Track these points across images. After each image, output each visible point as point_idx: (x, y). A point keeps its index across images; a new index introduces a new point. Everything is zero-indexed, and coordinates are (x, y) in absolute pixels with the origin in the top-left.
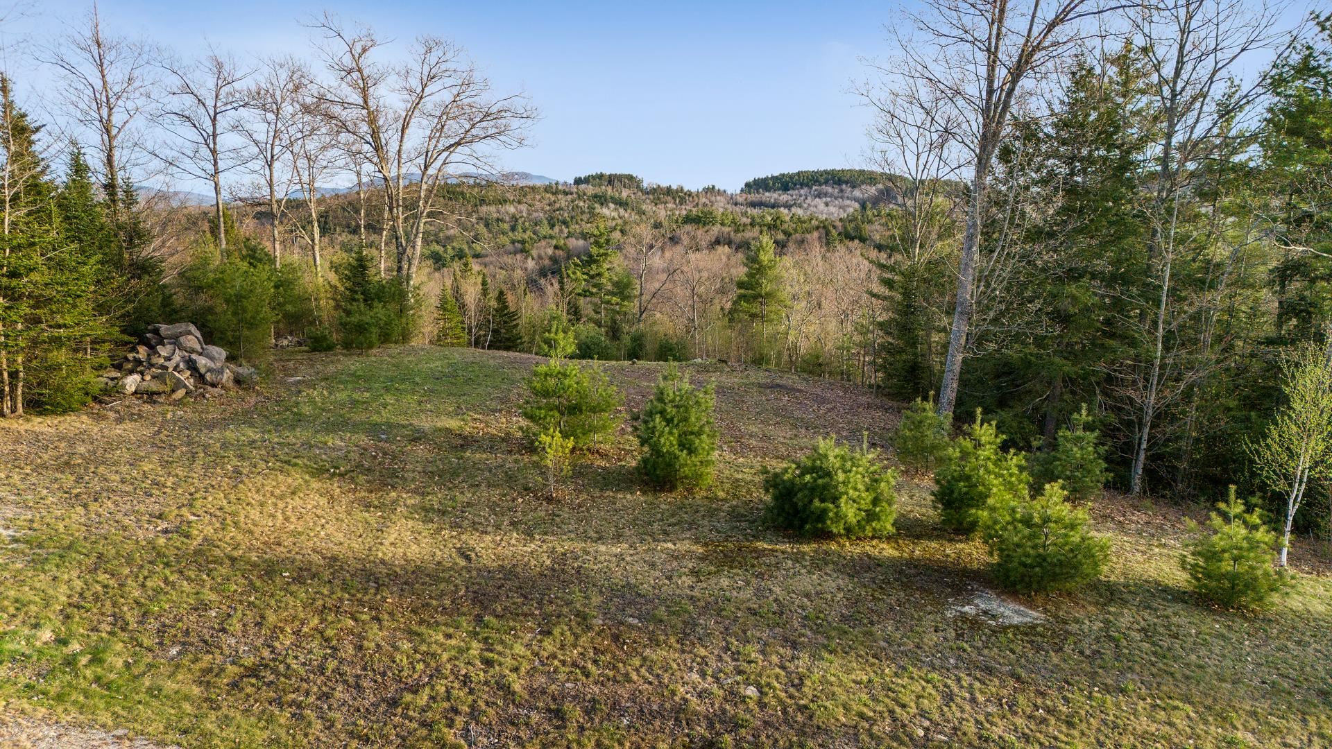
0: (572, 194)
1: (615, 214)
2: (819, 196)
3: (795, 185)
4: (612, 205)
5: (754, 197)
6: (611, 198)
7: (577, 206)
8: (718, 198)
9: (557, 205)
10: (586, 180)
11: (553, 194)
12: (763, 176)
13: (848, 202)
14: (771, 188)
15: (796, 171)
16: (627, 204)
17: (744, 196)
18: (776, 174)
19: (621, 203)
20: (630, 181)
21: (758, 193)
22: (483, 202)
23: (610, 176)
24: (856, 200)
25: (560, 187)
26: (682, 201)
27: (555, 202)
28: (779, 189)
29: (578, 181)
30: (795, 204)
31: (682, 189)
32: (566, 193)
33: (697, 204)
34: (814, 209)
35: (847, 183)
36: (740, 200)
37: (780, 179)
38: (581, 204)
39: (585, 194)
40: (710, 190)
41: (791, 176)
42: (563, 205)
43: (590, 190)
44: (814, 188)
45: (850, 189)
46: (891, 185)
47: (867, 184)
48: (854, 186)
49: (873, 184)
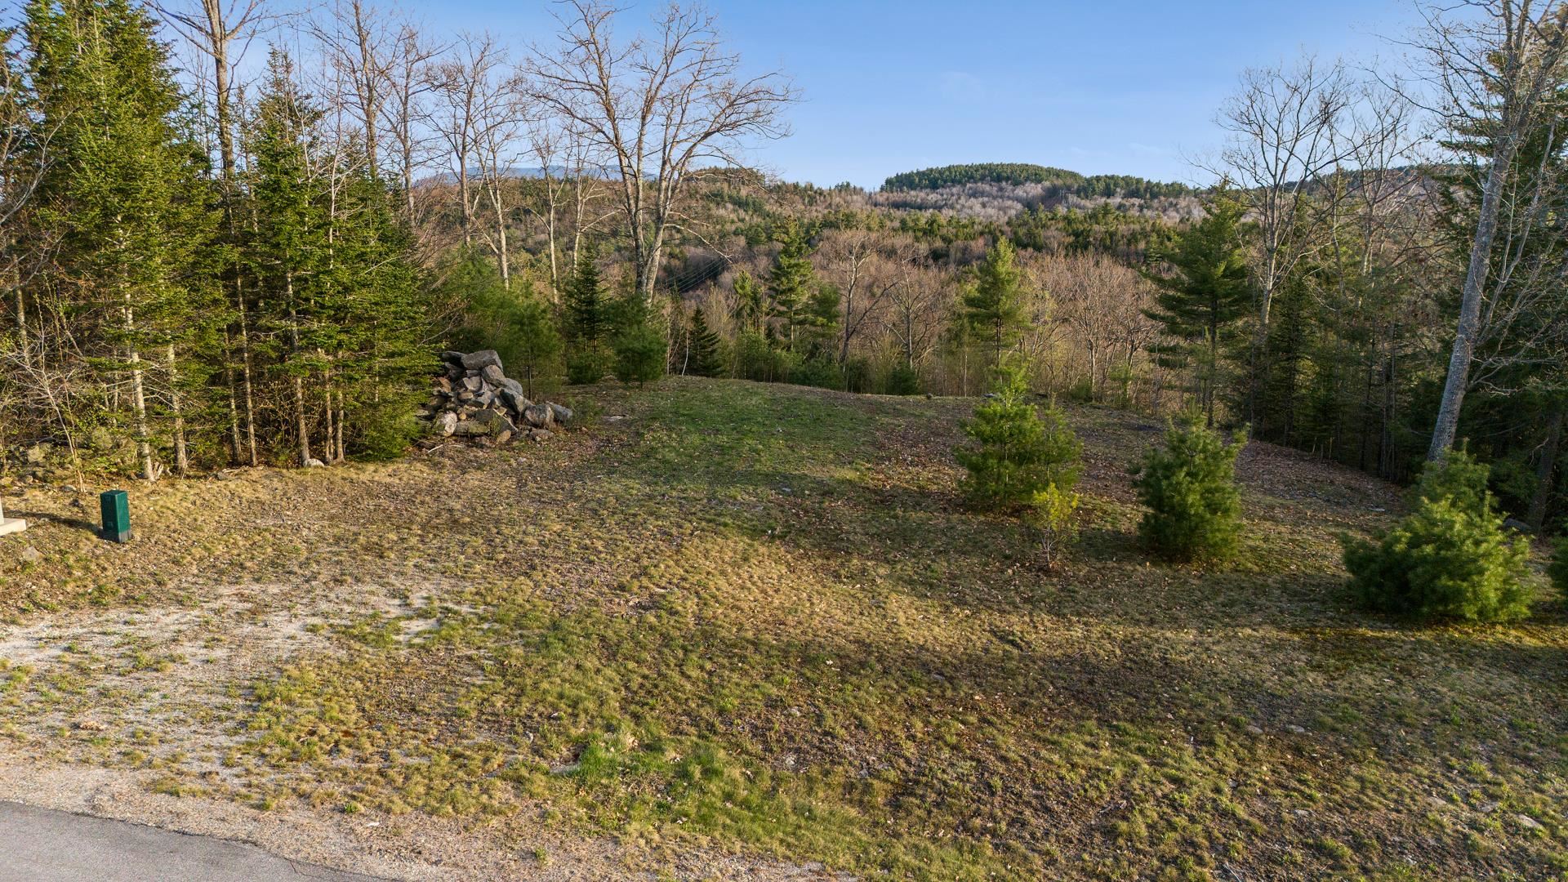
1: (733, 216)
2: (974, 195)
3: (945, 182)
4: (730, 206)
5: (896, 196)
6: (730, 197)
7: (689, 207)
8: (855, 197)
10: (699, 176)
12: (907, 171)
13: (1009, 203)
14: (918, 186)
15: (946, 165)
16: (747, 204)
17: (885, 195)
18: (923, 169)
19: (740, 203)
20: (751, 177)
21: (902, 191)
23: (726, 171)
24: (1018, 200)
26: (812, 201)
28: (927, 187)
29: (691, 178)
30: (946, 204)
31: (811, 187)
33: (830, 204)
34: (969, 212)
35: (1007, 179)
36: (881, 199)
37: (928, 175)
38: (694, 204)
39: (697, 192)
40: (844, 188)
41: (941, 172)
43: (704, 188)
44: (968, 185)
45: (1011, 187)
46: (1059, 182)
47: (1032, 181)
48: (1016, 183)
49: (1039, 181)
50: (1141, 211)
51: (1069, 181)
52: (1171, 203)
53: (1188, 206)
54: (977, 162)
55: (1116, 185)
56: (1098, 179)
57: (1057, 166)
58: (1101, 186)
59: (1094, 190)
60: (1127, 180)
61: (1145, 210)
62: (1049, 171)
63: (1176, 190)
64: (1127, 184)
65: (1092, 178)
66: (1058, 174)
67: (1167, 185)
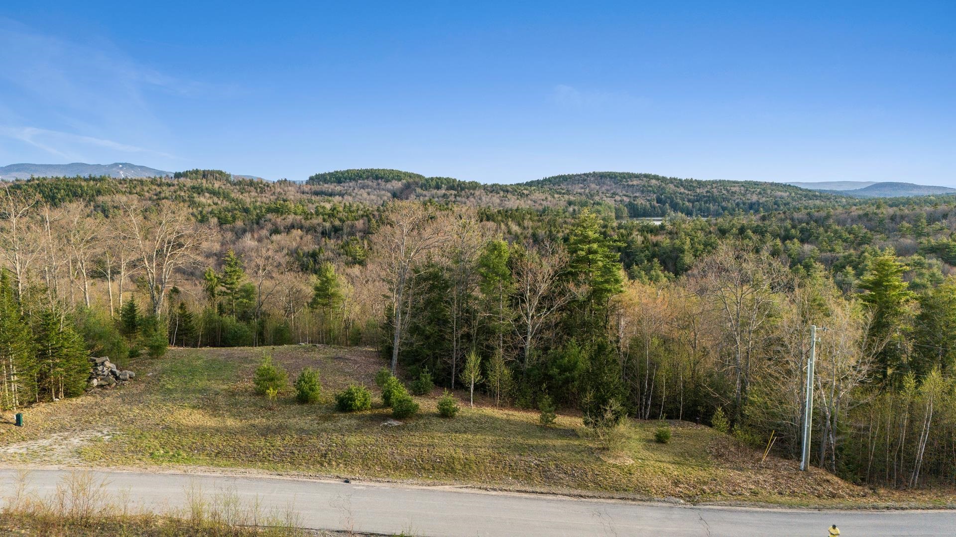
0: (173, 185)
1: (210, 201)
2: (363, 188)
3: (346, 179)
4: (207, 195)
5: (316, 188)
6: (207, 189)
7: (179, 196)
8: (290, 188)
9: (163, 195)
10: (185, 175)
11: (159, 185)
12: (322, 172)
13: (383, 192)
14: (329, 181)
15: (345, 169)
16: (219, 193)
17: (309, 187)
18: (332, 171)
19: (214, 193)
20: (219, 175)
21: (319, 184)
22: (99, 192)
23: (204, 171)
24: (388, 191)
25: (163, 180)
26: (262, 191)
27: (160, 193)
28: (334, 182)
29: (178, 175)
30: (346, 193)
31: (261, 183)
32: (169, 185)
33: (274, 193)
34: (360, 197)
35: (382, 178)
36: (306, 189)
37: (335, 175)
38: (183, 194)
39: (184, 186)
40: (283, 182)
41: (342, 173)
42: (167, 195)
43: (189, 183)
44: (359, 181)
45: (384, 183)
46: (411, 180)
47: (396, 180)
48: (387, 181)
49: (400, 180)
50: (455, 198)
51: (417, 180)
52: (471, 194)
53: (480, 195)
54: (364, 168)
55: (442, 183)
56: (432, 179)
57: (410, 171)
58: (434, 183)
59: (430, 185)
60: (448, 180)
61: (457, 197)
62: (405, 174)
63: (474, 186)
64: (448, 182)
65: (429, 179)
66: (410, 175)
67: (469, 183)
